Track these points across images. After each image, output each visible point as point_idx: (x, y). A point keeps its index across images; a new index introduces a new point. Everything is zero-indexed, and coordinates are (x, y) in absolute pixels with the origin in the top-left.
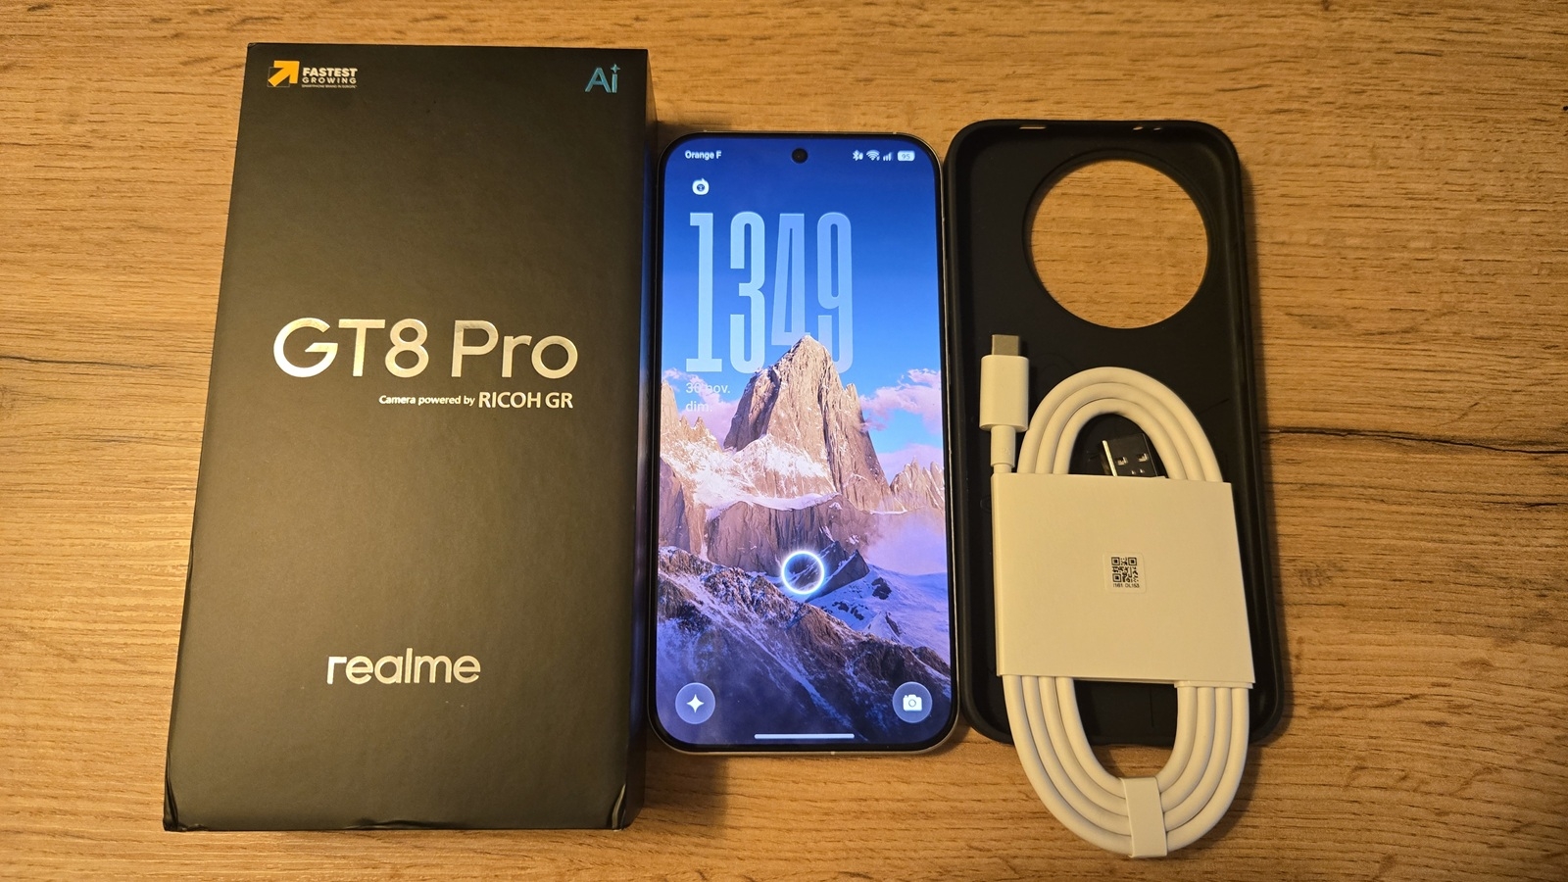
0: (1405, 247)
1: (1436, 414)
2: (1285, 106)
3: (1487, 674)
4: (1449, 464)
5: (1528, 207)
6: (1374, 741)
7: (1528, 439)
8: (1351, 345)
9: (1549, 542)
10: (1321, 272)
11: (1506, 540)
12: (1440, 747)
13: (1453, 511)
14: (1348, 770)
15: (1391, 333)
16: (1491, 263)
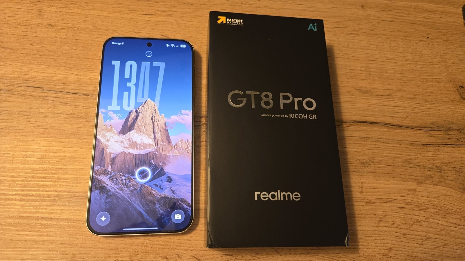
0: (387, 72)
1: (397, 119)
2: (353, 33)
3: (415, 193)
4: (401, 132)
5: (419, 63)
6: (384, 213)
7: (423, 126)
8: (373, 98)
9: (430, 155)
10: (364, 78)
11: (418, 155)
12: (403, 215)
13: (403, 146)
14: (377, 221)
15: (384, 96)
16: (410, 78)
